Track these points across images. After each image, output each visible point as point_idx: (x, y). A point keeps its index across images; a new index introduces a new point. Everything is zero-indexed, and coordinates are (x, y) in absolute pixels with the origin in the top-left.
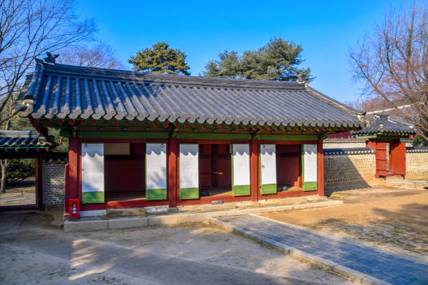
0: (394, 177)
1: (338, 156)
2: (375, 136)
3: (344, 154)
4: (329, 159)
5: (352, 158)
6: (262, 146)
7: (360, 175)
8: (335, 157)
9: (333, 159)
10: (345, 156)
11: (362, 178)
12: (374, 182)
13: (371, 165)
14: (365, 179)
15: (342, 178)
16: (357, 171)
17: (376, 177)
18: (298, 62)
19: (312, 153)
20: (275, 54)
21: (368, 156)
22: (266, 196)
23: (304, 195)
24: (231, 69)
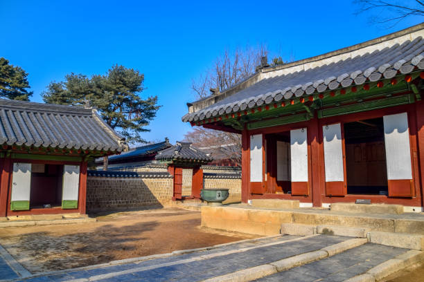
0: (194, 200)
1: (131, 179)
2: (171, 162)
3: (137, 177)
4: (121, 181)
5: (147, 181)
6: (15, 164)
7: (154, 197)
8: (127, 179)
9: (124, 181)
10: (139, 179)
11: (156, 200)
12: (170, 205)
13: (168, 188)
14: (160, 201)
15: (135, 199)
16: (151, 194)
17: (173, 200)
18: (140, 90)
19: (73, 173)
20: (115, 80)
21: (166, 180)
22: (17, 212)
23: (62, 213)
24: (73, 91)
